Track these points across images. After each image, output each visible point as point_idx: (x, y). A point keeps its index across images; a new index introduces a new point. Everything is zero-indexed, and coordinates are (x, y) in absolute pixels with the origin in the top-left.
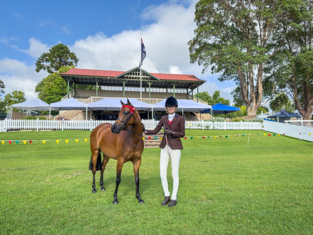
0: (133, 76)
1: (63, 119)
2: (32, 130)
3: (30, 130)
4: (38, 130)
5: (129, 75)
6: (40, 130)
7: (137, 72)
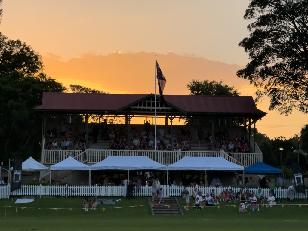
1: (67, 185)
4: (41, 196)
5: (137, 106)
7: (150, 100)
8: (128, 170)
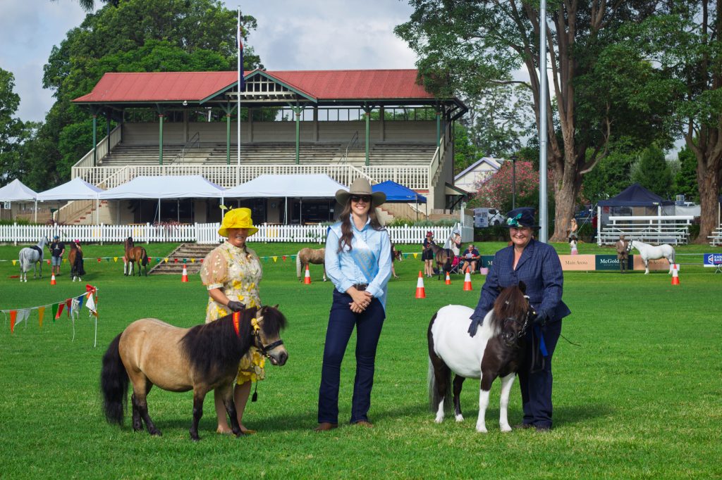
0: (250, 93)
1: (55, 224)
2: (8, 244)
3: (4, 244)
4: (15, 243)
5: (237, 91)
6: (19, 244)
7: (259, 81)
8: (157, 200)
